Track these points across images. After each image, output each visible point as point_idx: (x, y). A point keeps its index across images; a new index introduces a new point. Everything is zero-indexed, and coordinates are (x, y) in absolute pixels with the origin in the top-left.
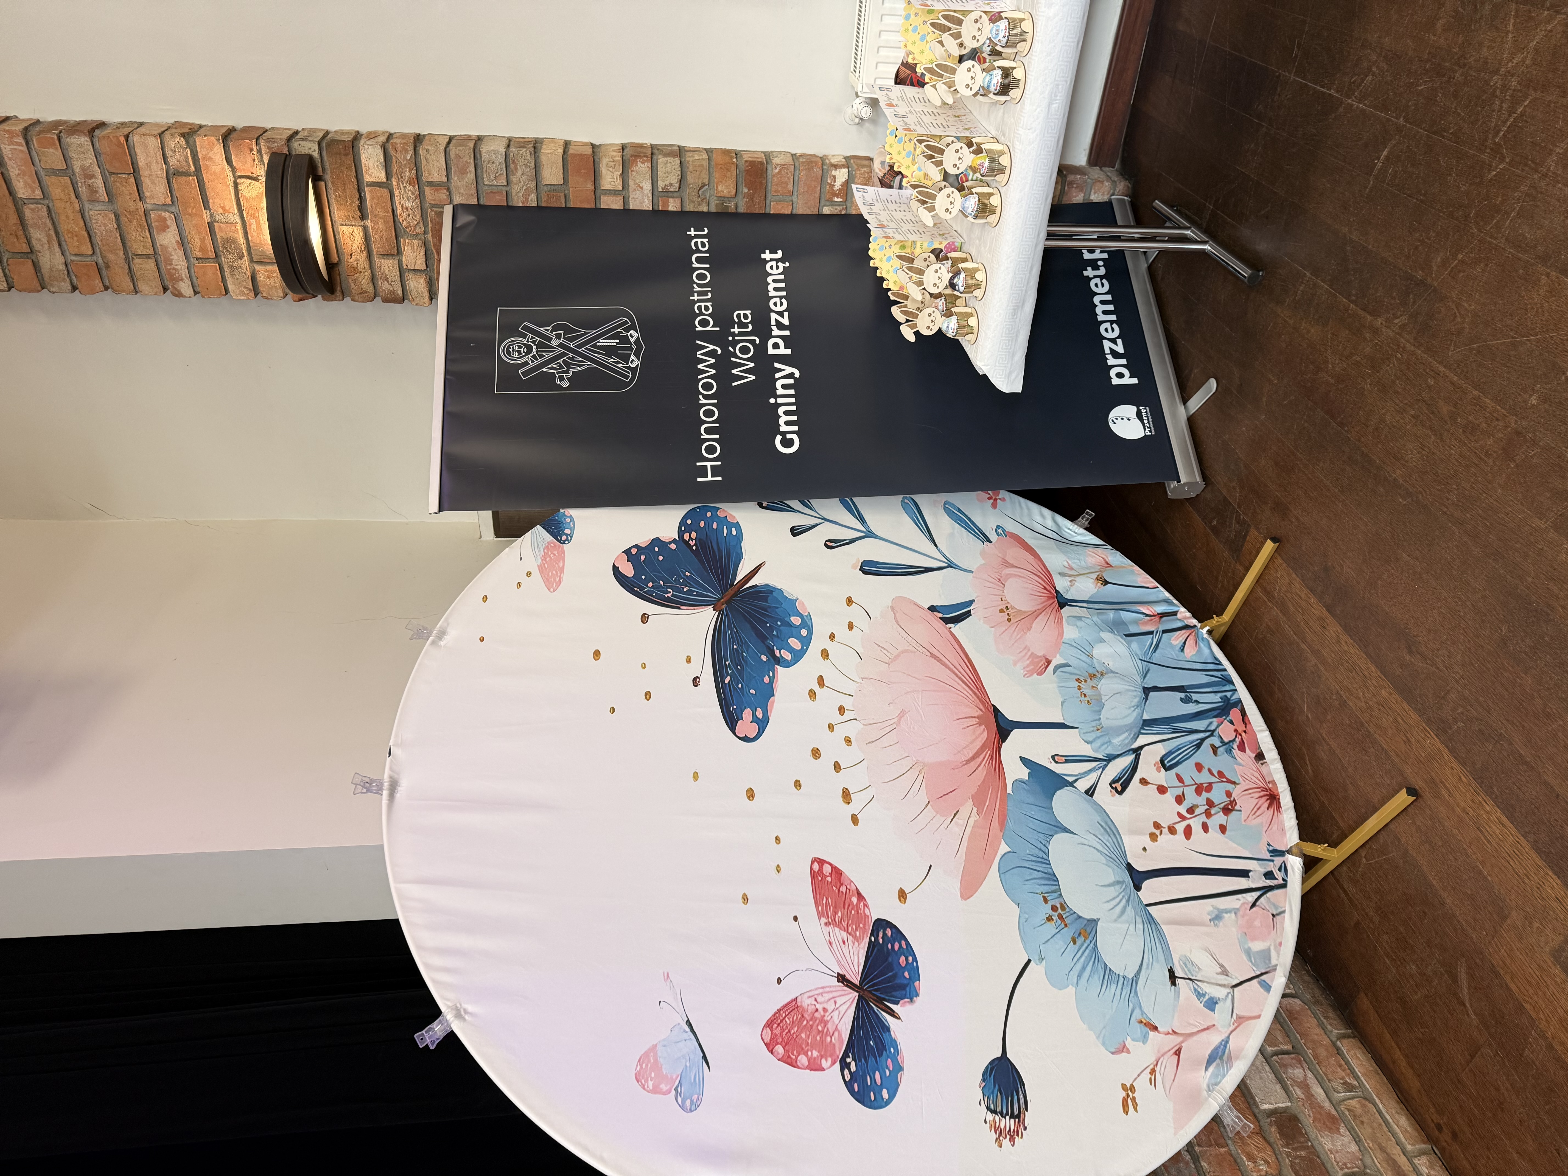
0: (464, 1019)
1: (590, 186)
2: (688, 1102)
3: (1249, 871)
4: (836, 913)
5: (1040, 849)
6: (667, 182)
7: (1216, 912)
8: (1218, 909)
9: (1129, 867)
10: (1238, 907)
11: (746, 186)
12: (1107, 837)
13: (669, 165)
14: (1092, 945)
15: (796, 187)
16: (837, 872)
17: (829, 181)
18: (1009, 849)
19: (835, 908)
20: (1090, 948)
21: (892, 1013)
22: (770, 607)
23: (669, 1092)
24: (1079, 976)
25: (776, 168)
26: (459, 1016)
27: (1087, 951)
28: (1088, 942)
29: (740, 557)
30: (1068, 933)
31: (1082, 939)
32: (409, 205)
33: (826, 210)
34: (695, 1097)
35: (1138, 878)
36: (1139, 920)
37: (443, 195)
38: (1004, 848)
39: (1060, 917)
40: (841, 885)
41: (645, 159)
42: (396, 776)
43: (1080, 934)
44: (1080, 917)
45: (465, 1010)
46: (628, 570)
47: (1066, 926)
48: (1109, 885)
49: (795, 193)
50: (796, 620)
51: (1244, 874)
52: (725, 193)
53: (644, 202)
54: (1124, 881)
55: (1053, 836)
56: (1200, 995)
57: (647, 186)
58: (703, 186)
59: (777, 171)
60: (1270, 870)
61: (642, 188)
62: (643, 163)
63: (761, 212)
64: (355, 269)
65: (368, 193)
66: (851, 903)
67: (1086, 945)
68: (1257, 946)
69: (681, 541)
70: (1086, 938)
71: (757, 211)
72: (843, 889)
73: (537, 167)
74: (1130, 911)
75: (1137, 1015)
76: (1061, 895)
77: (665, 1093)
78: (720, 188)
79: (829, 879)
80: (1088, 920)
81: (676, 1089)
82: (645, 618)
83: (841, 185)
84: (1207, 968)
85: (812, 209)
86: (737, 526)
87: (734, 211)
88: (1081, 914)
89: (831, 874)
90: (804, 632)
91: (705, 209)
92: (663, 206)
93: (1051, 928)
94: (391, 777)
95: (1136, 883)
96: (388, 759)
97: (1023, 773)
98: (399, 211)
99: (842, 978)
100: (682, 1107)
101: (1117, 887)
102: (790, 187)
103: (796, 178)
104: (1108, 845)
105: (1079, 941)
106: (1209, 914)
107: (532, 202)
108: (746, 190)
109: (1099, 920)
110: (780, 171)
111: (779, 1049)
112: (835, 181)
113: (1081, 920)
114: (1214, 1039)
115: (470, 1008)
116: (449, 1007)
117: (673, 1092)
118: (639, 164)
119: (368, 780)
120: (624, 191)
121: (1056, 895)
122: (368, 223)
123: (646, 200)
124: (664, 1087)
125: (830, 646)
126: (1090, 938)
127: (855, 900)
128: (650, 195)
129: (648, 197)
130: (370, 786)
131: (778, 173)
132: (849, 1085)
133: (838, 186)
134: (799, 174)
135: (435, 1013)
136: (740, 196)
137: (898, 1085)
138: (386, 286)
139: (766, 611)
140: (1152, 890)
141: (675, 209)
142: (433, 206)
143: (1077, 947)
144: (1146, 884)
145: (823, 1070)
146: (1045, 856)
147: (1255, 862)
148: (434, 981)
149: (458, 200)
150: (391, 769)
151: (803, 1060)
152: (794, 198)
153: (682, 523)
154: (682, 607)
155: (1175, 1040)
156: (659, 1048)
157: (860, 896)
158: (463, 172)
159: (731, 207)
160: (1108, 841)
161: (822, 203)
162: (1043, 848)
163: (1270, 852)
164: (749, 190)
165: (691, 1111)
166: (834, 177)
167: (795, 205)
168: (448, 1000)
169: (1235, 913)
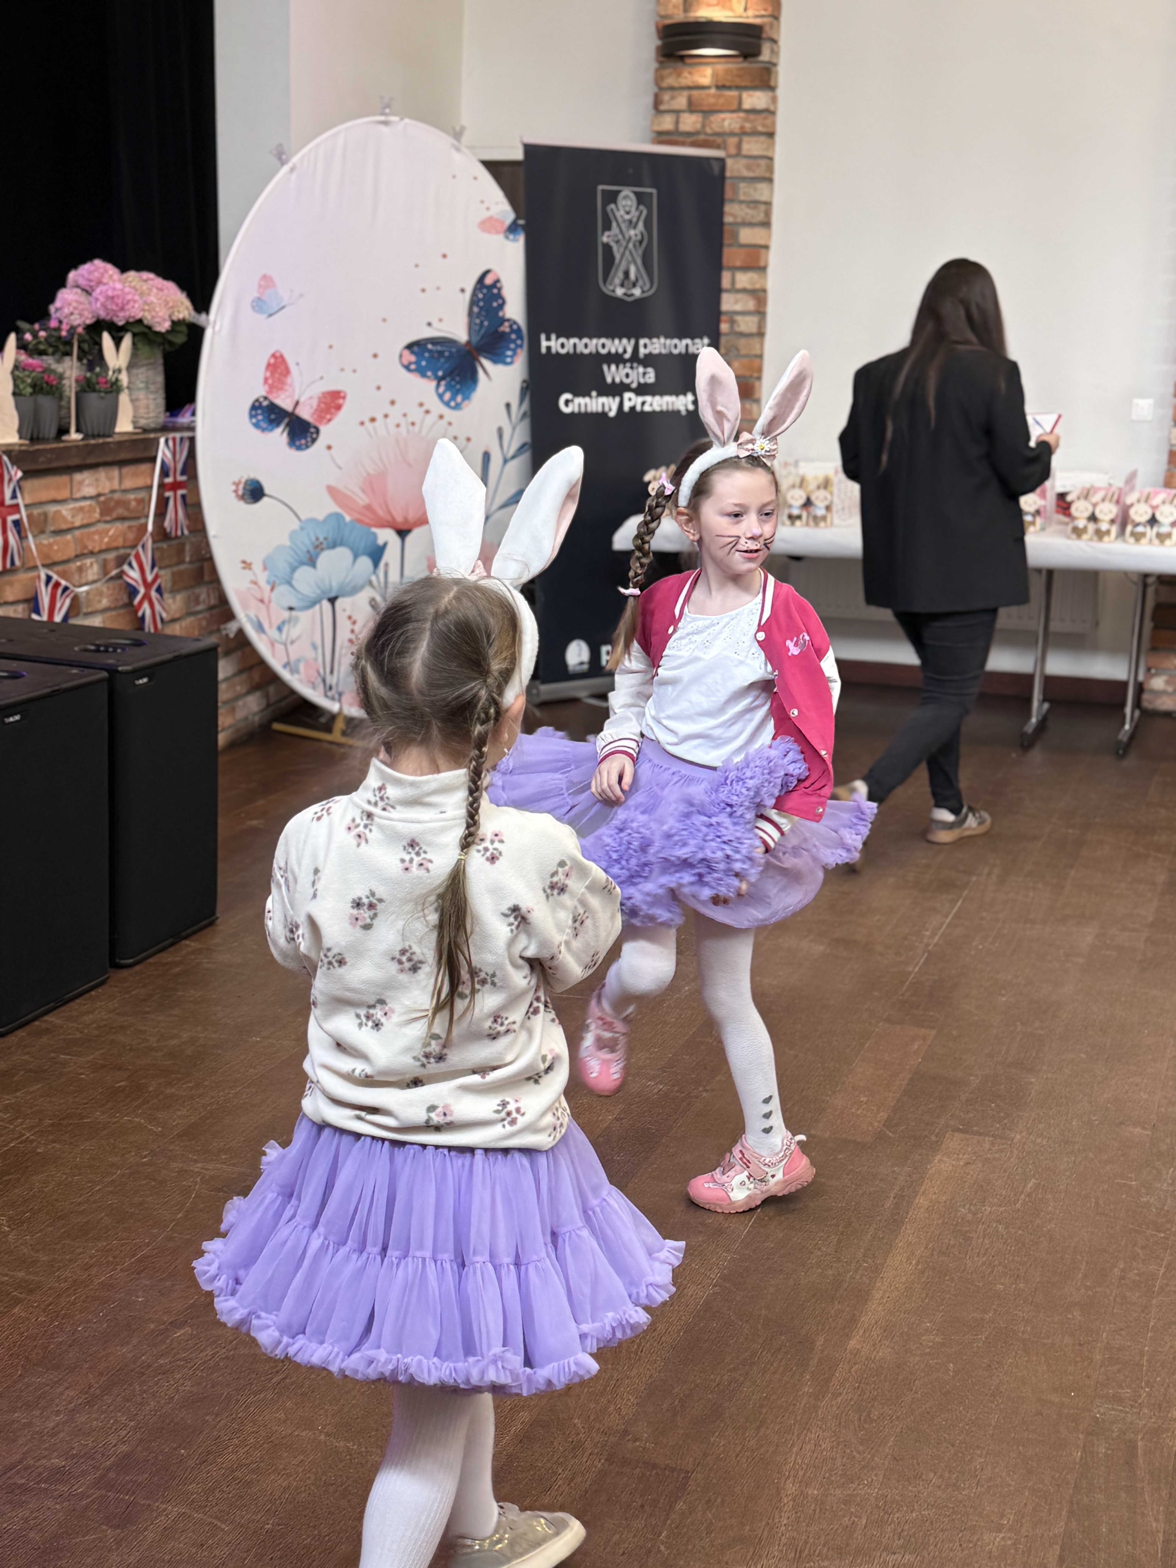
1: (738, 263)
3: (333, 675)
4: (323, 404)
5: (346, 542)
6: (740, 323)
7: (316, 643)
8: (317, 647)
9: (337, 597)
10: (318, 661)
13: (752, 325)
16: (339, 407)
18: (347, 522)
19: (325, 403)
20: (305, 561)
21: (284, 431)
22: (467, 381)
23: (259, 293)
24: (294, 550)
27: (304, 558)
28: (307, 560)
29: (495, 362)
30: (311, 549)
31: (308, 557)
32: (726, 123)
34: (257, 308)
35: (332, 601)
36: (315, 596)
37: (732, 150)
38: (348, 518)
39: (318, 546)
40: (334, 410)
41: (757, 307)
42: (391, 124)
46: (489, 281)
47: (314, 548)
50: (459, 398)
51: (332, 672)
53: (727, 305)
54: (332, 592)
55: (352, 552)
56: (284, 623)
57: (738, 307)
60: (333, 690)
61: (736, 304)
62: (754, 305)
64: (679, 75)
65: (734, 93)
66: (327, 414)
68: (302, 667)
69: (503, 320)
73: (751, 225)
74: (318, 593)
75: (278, 582)
76: (326, 549)
77: (258, 291)
79: (337, 402)
80: (316, 563)
81: (260, 297)
82: (463, 290)
84: (295, 632)
86: (511, 363)
88: (318, 559)
89: (339, 403)
90: (453, 404)
92: (724, 320)
93: (313, 539)
94: (390, 121)
96: (398, 119)
97: (380, 542)
98: (722, 116)
99: (297, 403)
100: (253, 301)
101: (331, 586)
104: (347, 587)
105: (308, 555)
107: (728, 219)
109: (316, 570)
111: (272, 361)
114: (266, 626)
118: (753, 303)
120: (734, 290)
121: (327, 546)
122: (713, 91)
124: (261, 290)
125: (444, 422)
126: (309, 562)
127: (328, 417)
128: (731, 310)
129: (729, 308)
132: (257, 400)
137: (257, 429)
138: (666, 97)
139: (464, 378)
140: (327, 608)
142: (725, 142)
143: (307, 552)
144: (330, 606)
145: (264, 385)
147: (337, 681)
149: (729, 162)
150: (394, 121)
151: (268, 374)
153: (515, 323)
154: (468, 317)
155: (266, 600)
156: (275, 289)
162: (347, 544)
163: (341, 693)
165: (252, 306)
169: (316, 659)
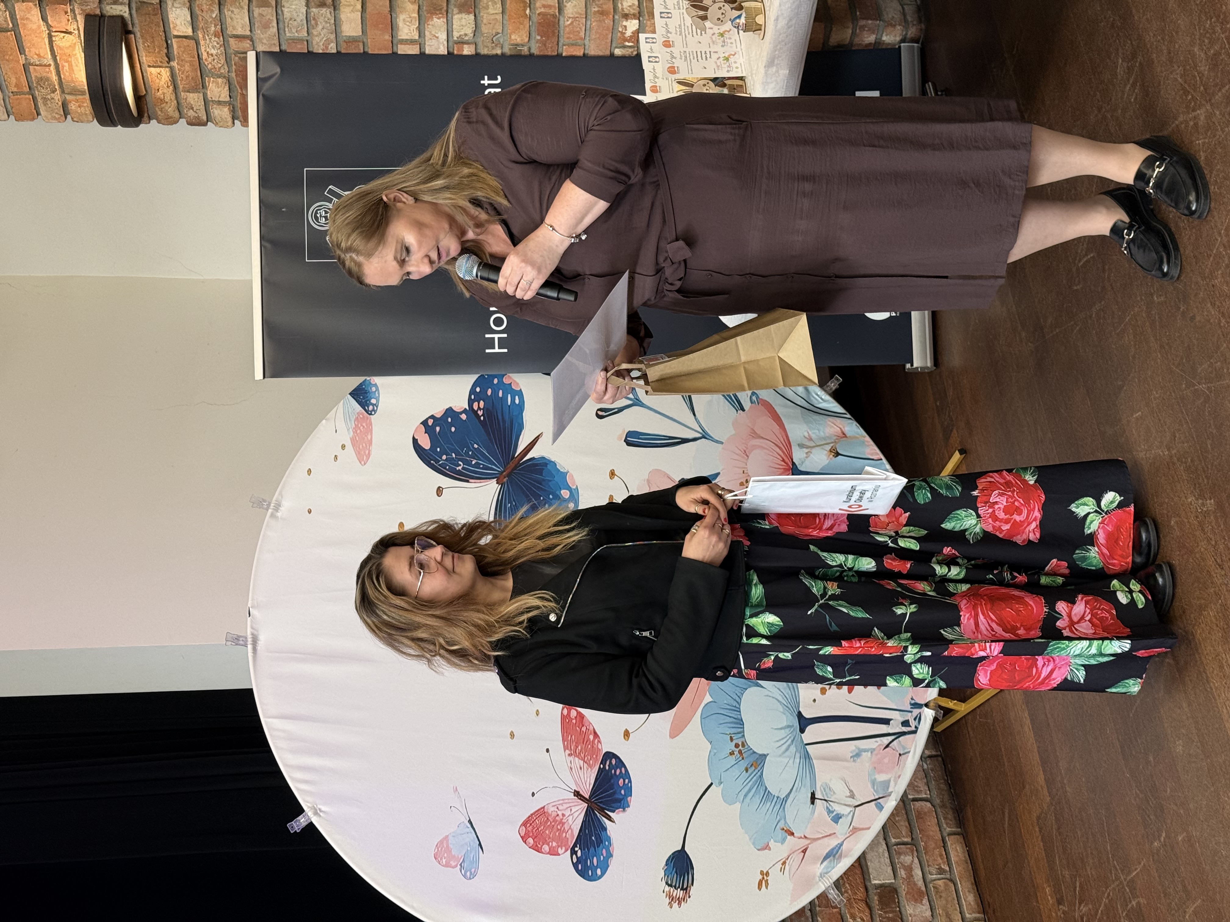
0: (320, 816)
1: (388, 37)
2: (468, 874)
3: (890, 720)
4: (577, 747)
5: (735, 700)
6: (462, 33)
7: (857, 751)
8: (859, 749)
9: (800, 715)
10: (874, 747)
11: (538, 35)
12: (788, 690)
13: (464, 20)
14: (759, 773)
15: (587, 34)
16: (580, 716)
17: (620, 29)
18: (711, 700)
19: (576, 743)
20: (757, 775)
21: (610, 818)
22: (544, 480)
23: (456, 866)
24: (746, 796)
25: (568, 21)
26: (316, 813)
27: (755, 778)
28: (756, 771)
29: (521, 427)
30: (743, 764)
31: (753, 768)
32: (214, 52)
33: (618, 52)
34: (473, 870)
35: (804, 723)
36: (798, 755)
37: (247, 44)
38: (708, 699)
39: (740, 752)
40: (583, 726)
41: (440, 15)
42: (256, 633)
43: (751, 766)
44: (754, 752)
45: (320, 809)
46: (425, 443)
47: (743, 759)
48: (781, 729)
49: (587, 38)
50: (565, 493)
51: (886, 721)
52: (519, 40)
53: (439, 48)
54: (793, 726)
55: (746, 689)
56: (829, 812)
57: (443, 36)
58: (496, 35)
59: (569, 23)
60: (907, 719)
61: (437, 38)
62: (439, 18)
63: (554, 54)
64: (162, 101)
65: (175, 43)
66: (589, 739)
67: (755, 773)
68: (881, 778)
69: (471, 411)
70: (756, 768)
71: (549, 53)
72: (584, 729)
73: (337, 23)
74: (793, 749)
75: (782, 824)
76: (744, 736)
77: (453, 867)
78: (513, 37)
79: (574, 721)
80: (760, 755)
81: (461, 865)
82: (439, 491)
83: (632, 33)
84: (840, 791)
85: (604, 51)
86: (520, 393)
87: (527, 53)
88: (755, 750)
89: (576, 717)
91: (499, 52)
92: (458, 51)
93: (732, 760)
94: (252, 634)
95: (802, 727)
96: (249, 619)
98: (205, 56)
99: (577, 794)
100: (465, 876)
101: (787, 730)
102: (582, 34)
103: (588, 26)
104: (787, 696)
105: (750, 771)
106: (851, 752)
107: (332, 49)
108: (539, 38)
109: (768, 754)
110: (572, 23)
111: (531, 841)
112: (626, 30)
113: (754, 755)
114: (833, 843)
115: (323, 808)
116: (309, 807)
117: (459, 867)
118: (435, 20)
119: (235, 636)
120: (420, 42)
121: (740, 735)
122: (174, 64)
123: (442, 47)
124: (453, 863)
126: (759, 768)
127: (591, 737)
128: (446, 43)
129: (444, 45)
130: (237, 640)
131: (570, 25)
132: (575, 865)
133: (628, 33)
134: (591, 24)
135: (300, 810)
136: (533, 42)
137: (608, 866)
138: (191, 113)
139: (541, 484)
140: (813, 732)
141: (470, 53)
142: (237, 53)
143: (748, 774)
144: (810, 729)
145: (559, 855)
146: (737, 706)
147: (898, 712)
148: (298, 789)
149: (260, 48)
150: (252, 628)
151: (546, 848)
152: (587, 42)
153: (472, 391)
154: (471, 481)
155: (804, 842)
156: (450, 837)
157: (596, 735)
158: (266, 26)
159: (525, 51)
160: (788, 694)
161: (614, 45)
162: (737, 699)
163: (911, 704)
164: (542, 37)
165: (470, 879)
166: (625, 27)
167: (587, 47)
168: (307, 802)
169: (872, 751)
